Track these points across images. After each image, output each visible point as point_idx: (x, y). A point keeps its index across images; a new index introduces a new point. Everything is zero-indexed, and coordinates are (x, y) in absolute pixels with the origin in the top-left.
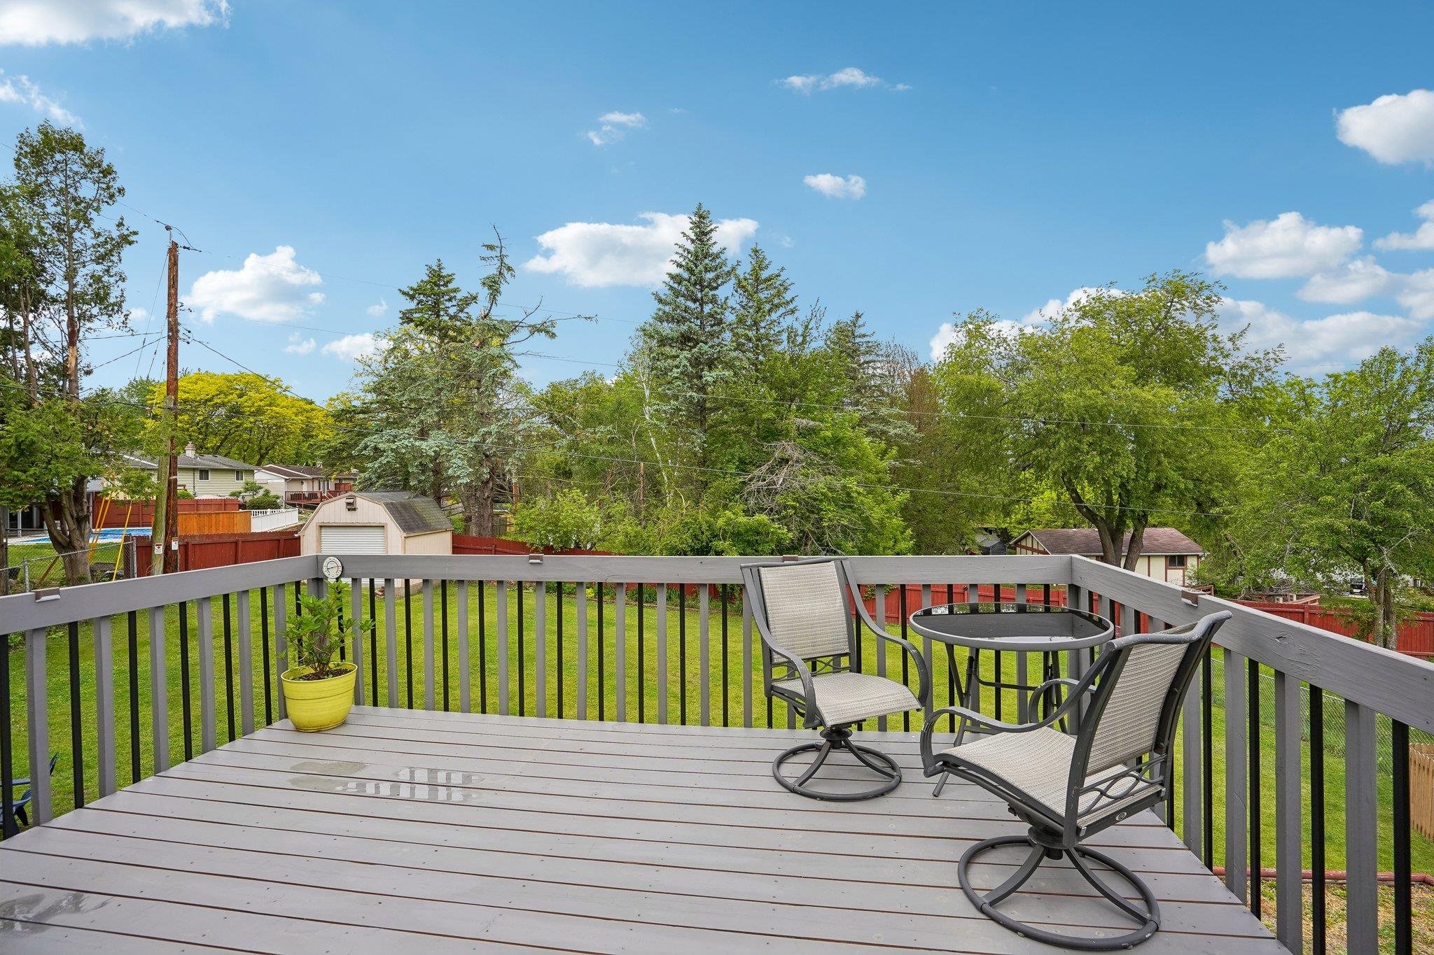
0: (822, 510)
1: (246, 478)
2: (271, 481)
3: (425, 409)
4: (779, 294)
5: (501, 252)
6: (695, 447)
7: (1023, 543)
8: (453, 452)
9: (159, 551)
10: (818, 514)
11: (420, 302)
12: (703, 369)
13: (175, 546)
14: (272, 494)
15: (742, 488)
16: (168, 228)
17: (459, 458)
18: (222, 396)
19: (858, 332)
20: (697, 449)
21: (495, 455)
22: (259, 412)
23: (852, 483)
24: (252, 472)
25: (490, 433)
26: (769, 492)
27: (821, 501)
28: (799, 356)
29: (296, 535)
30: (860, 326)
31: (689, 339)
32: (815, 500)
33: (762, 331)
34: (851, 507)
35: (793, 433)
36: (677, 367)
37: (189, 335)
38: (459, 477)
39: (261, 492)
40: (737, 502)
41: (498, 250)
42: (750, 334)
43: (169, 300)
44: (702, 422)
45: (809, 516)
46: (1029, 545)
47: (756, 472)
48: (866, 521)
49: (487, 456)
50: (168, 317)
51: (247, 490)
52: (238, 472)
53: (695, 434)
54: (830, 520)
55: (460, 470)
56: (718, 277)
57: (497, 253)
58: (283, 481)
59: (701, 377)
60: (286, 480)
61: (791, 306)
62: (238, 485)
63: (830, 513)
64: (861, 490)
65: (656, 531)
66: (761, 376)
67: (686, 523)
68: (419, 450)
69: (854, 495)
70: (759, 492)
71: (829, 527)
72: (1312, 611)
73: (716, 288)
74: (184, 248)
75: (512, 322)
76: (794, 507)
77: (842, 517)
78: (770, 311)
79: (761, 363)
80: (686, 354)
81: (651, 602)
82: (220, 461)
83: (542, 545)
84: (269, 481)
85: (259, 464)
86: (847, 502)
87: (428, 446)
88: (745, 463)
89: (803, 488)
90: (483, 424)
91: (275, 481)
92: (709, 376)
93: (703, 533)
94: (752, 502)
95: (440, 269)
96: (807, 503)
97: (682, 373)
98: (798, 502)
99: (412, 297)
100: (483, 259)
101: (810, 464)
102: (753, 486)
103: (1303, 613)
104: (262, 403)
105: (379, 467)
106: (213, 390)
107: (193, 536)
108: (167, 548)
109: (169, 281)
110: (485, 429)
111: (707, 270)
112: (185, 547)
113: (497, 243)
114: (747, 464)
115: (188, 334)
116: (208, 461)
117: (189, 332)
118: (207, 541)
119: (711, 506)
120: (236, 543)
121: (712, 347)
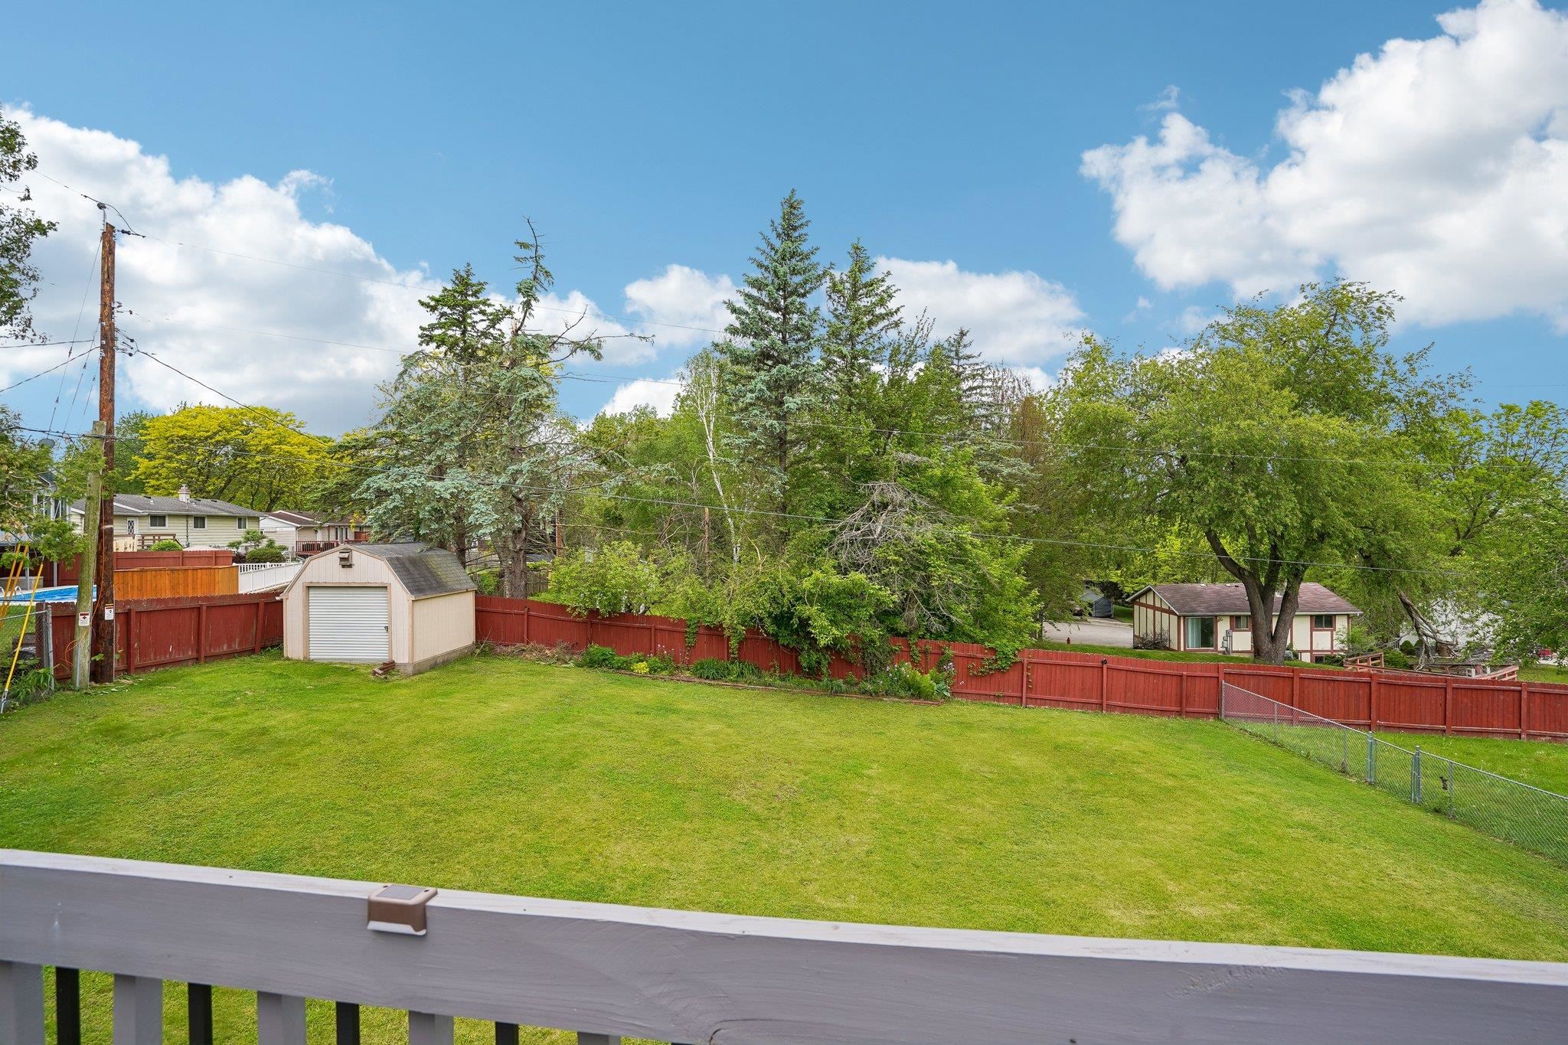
0: (929, 565)
1: (250, 526)
2: (279, 529)
3: (441, 443)
4: (882, 303)
5: (536, 251)
6: (774, 490)
7: (1143, 600)
8: (475, 495)
9: (85, 622)
10: (925, 570)
11: (443, 315)
12: (784, 393)
13: (109, 614)
14: (277, 544)
15: (830, 539)
16: (101, 206)
17: (482, 502)
18: (224, 432)
19: (964, 352)
20: (777, 492)
21: (527, 498)
22: (267, 450)
23: (966, 532)
24: (256, 519)
25: (519, 472)
26: (865, 544)
27: (928, 555)
28: (901, 379)
29: (277, 598)
30: (965, 346)
31: (769, 357)
32: (921, 553)
33: (859, 347)
34: (963, 562)
35: (894, 472)
36: (751, 391)
37: (132, 344)
38: (480, 526)
39: (264, 543)
40: (825, 556)
41: (534, 249)
42: (845, 350)
43: (102, 299)
44: (782, 459)
45: (913, 574)
46: (1151, 603)
47: (849, 520)
48: (983, 579)
49: (519, 500)
50: (101, 320)
51: (247, 540)
52: (240, 519)
53: (776, 474)
54: (940, 578)
55: (484, 517)
56: (806, 282)
57: (531, 253)
58: (294, 529)
59: (781, 403)
60: (297, 528)
61: (895, 318)
62: (238, 534)
63: (940, 569)
64: (977, 541)
65: (725, 592)
66: (856, 401)
67: (763, 583)
68: (432, 492)
69: (969, 547)
70: (852, 544)
71: (938, 587)
72: (1531, 689)
73: (804, 295)
74: (123, 232)
75: (549, 337)
76: (896, 563)
77: (953, 574)
78: (871, 323)
79: (856, 386)
80: (763, 375)
81: (718, 679)
82: (221, 506)
83: (586, 609)
84: (278, 529)
85: (269, 510)
86: (958, 556)
87: (443, 487)
88: (834, 508)
89: (908, 539)
90: (512, 461)
91: (285, 529)
92: (791, 402)
93: (783, 596)
94: (843, 557)
95: (468, 276)
96: (912, 557)
97: (758, 398)
98: (901, 556)
99: (433, 309)
100: (518, 259)
101: (914, 509)
102: (845, 537)
103: (1520, 692)
104: (269, 442)
105: (385, 513)
106: (215, 428)
107: (138, 602)
108: (98, 617)
109: (103, 274)
110: (515, 467)
111: (794, 272)
112: (125, 616)
113: (531, 241)
114: (838, 510)
115: (129, 342)
116: (205, 506)
117: (132, 341)
118: (158, 607)
119: (794, 562)
120: (199, 609)
121: (795, 367)
